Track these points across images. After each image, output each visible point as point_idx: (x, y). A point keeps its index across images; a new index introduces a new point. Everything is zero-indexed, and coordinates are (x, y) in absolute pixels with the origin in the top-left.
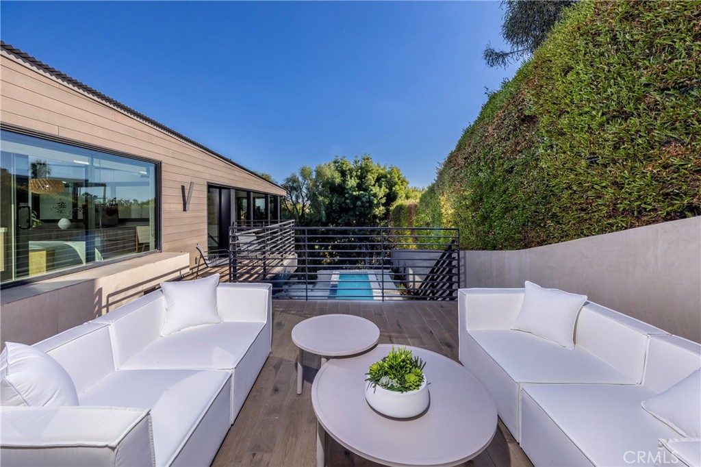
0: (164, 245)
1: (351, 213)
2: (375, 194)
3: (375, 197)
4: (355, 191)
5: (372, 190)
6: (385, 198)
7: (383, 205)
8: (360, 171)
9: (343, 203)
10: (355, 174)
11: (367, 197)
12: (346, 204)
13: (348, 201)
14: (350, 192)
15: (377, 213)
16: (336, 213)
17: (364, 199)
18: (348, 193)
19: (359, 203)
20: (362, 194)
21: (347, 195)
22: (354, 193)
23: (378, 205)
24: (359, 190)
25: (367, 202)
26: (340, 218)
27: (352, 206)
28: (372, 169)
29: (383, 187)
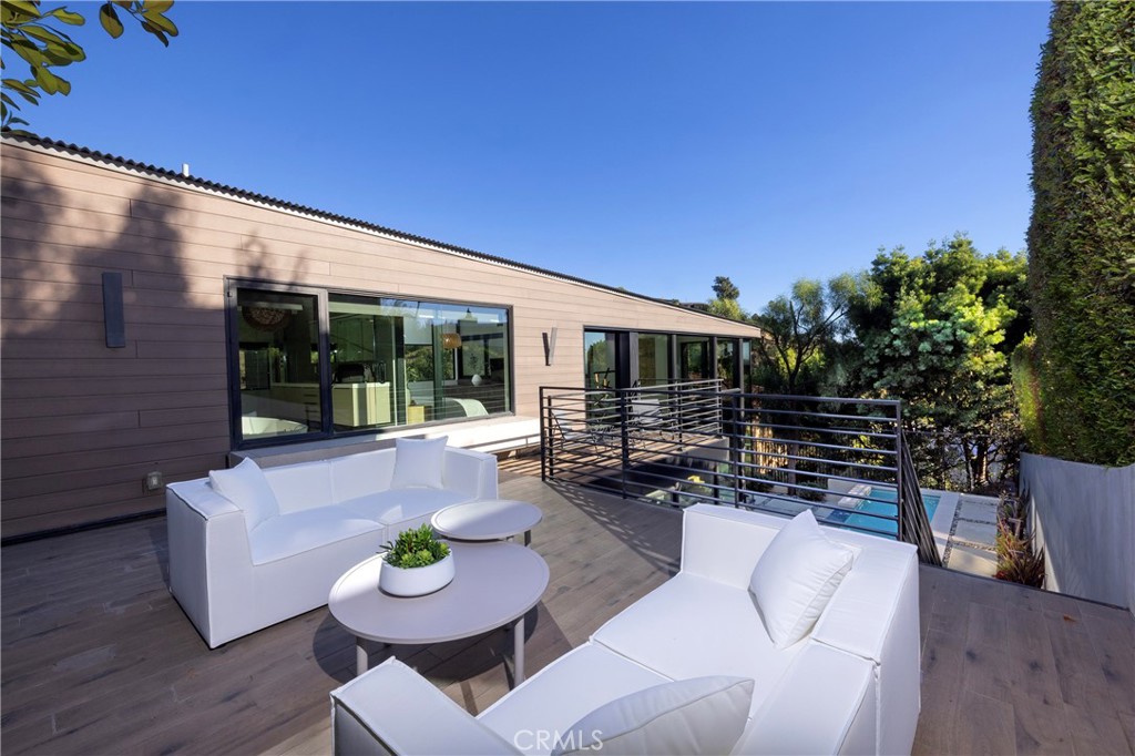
0: (518, 407)
1: (907, 367)
2: (972, 323)
3: (970, 331)
4: (916, 320)
5: (962, 316)
6: (1003, 332)
7: (997, 348)
8: (933, 274)
9: (887, 347)
10: (921, 282)
11: (948, 331)
12: (895, 349)
13: (897, 342)
14: (903, 323)
15: (978, 368)
16: (872, 367)
17: (939, 338)
18: (898, 325)
19: (925, 346)
20: (933, 326)
21: (894, 331)
22: (914, 325)
23: (980, 349)
24: (927, 318)
25: (948, 343)
26: (881, 376)
27: (908, 353)
28: (971, 267)
29: (1001, 305)
